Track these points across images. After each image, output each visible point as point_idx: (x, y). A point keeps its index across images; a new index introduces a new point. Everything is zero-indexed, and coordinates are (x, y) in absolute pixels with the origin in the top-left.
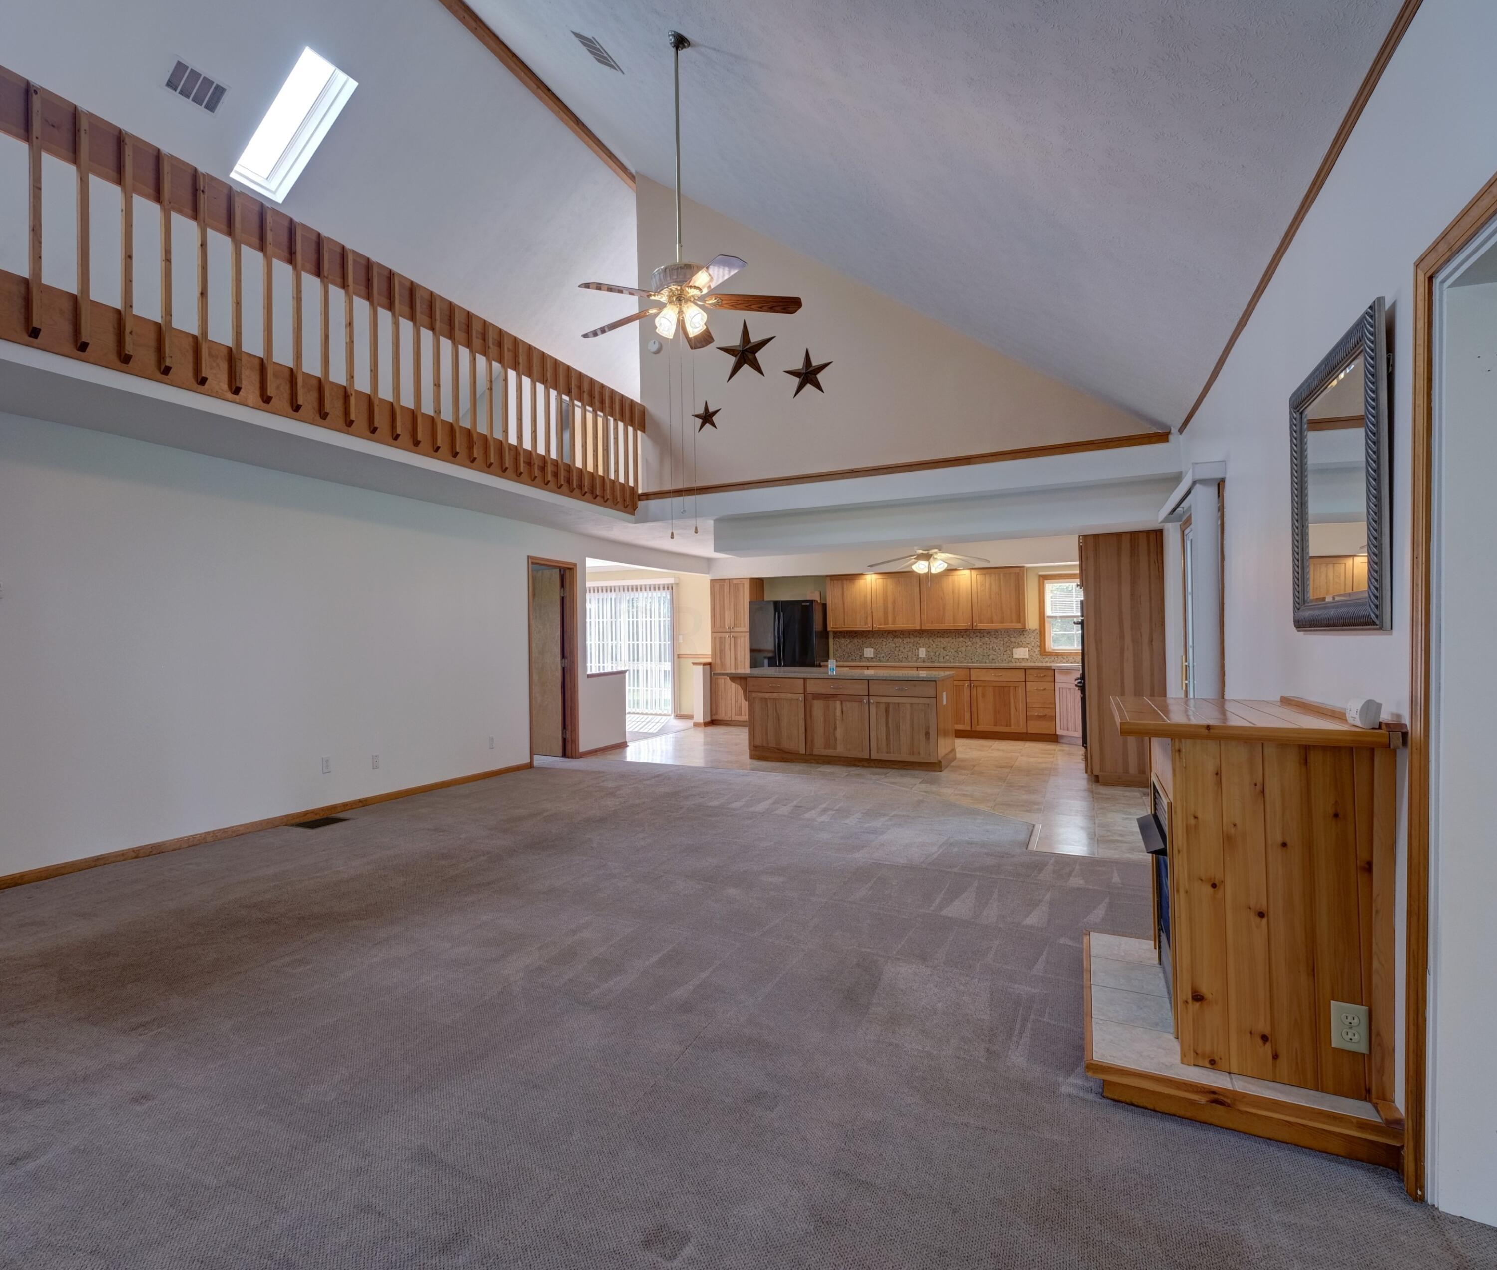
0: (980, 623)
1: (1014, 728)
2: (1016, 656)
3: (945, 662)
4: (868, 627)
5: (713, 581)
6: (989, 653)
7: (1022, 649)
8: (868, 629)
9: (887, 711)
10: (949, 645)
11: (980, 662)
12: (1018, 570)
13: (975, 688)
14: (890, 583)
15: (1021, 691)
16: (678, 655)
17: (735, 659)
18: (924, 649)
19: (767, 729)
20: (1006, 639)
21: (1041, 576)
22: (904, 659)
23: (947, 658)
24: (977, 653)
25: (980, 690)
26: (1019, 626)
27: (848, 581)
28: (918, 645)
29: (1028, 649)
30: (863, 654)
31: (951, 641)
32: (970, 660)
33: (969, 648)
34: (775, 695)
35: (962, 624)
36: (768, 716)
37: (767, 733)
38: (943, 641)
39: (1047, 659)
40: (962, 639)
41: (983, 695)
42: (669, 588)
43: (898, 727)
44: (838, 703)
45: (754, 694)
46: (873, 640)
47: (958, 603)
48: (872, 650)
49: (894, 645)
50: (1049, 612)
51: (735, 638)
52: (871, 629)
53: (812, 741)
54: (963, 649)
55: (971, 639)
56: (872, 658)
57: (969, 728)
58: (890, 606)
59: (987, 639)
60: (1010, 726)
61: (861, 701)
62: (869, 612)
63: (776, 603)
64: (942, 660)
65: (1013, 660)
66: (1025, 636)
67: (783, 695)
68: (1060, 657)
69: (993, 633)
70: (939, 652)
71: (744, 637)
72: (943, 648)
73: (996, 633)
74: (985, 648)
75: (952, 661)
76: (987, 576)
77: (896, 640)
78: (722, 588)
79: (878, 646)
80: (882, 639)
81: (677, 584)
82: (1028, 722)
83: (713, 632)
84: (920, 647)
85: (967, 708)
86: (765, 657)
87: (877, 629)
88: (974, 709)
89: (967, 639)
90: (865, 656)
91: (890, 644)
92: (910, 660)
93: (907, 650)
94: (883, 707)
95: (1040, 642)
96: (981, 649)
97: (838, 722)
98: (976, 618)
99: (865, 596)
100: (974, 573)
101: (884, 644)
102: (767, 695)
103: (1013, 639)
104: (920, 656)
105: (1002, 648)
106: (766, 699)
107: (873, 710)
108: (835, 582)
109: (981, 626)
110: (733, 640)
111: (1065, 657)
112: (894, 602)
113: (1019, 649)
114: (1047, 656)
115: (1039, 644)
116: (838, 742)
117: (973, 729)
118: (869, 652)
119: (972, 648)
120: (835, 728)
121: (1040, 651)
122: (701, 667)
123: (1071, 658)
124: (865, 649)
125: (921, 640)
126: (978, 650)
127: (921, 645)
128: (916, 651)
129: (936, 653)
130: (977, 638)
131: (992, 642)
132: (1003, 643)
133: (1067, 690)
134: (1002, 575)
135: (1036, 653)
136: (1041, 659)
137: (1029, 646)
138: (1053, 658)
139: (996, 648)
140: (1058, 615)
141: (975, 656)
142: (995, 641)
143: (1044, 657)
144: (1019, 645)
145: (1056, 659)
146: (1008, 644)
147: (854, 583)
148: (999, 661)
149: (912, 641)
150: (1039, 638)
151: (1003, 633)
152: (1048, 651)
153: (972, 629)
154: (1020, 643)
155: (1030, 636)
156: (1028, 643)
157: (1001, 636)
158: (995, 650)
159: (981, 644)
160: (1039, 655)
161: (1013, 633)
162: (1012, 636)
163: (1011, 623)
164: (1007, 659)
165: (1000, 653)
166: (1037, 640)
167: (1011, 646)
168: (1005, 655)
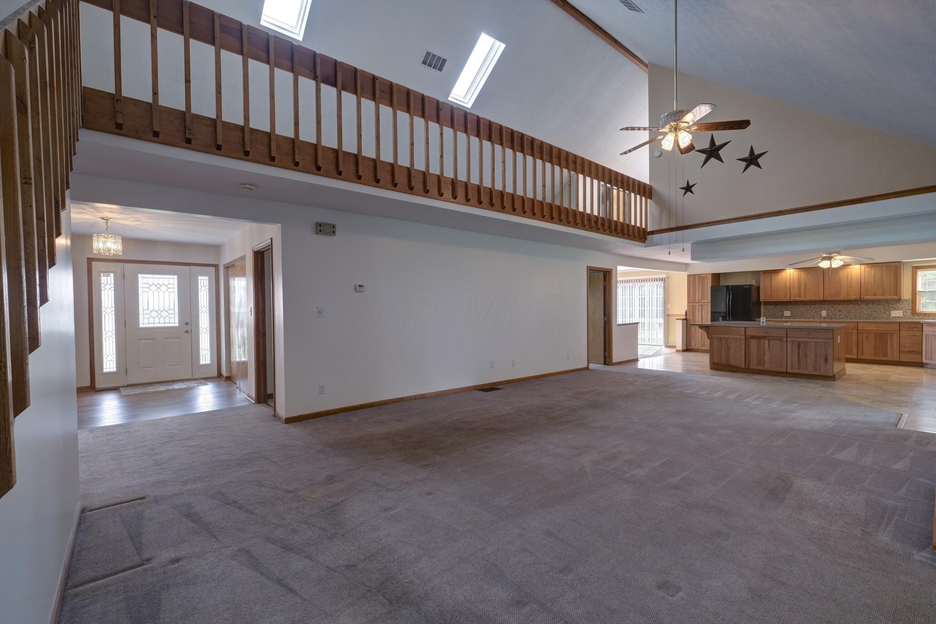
1: (889, 358)
2: (892, 315)
3: (840, 319)
4: (788, 299)
5: (689, 276)
6: (872, 314)
7: (898, 311)
8: (787, 300)
9: (799, 346)
10: (843, 309)
11: (866, 319)
13: (861, 334)
14: (803, 274)
15: (896, 337)
16: (667, 315)
17: (702, 317)
18: (825, 312)
19: (721, 355)
20: (886, 305)
21: (914, 267)
22: (811, 318)
23: (842, 316)
25: (864, 335)
26: (896, 297)
27: (774, 274)
28: (821, 309)
29: (902, 311)
30: (783, 314)
31: (845, 307)
32: (858, 318)
33: (858, 310)
34: (726, 336)
35: (853, 297)
36: (722, 347)
37: (721, 357)
38: (839, 307)
39: (917, 317)
40: (852, 305)
41: (867, 338)
42: (663, 280)
43: (806, 356)
44: (767, 341)
45: (713, 336)
46: (790, 306)
47: (851, 285)
48: (790, 312)
49: (805, 309)
50: (919, 288)
51: (702, 305)
52: (789, 300)
53: (749, 362)
54: (853, 311)
55: (859, 305)
56: (789, 316)
57: (856, 357)
58: (802, 286)
59: (871, 305)
60: (887, 357)
61: (782, 340)
62: (788, 290)
63: (727, 287)
64: (838, 318)
65: (890, 318)
66: (901, 303)
67: (731, 336)
68: (927, 316)
69: (876, 302)
70: (836, 313)
71: (707, 305)
72: (839, 311)
73: (878, 302)
74: (869, 311)
75: (845, 318)
76: (873, 268)
77: (806, 306)
78: (694, 279)
79: (793, 310)
80: (796, 306)
81: (667, 278)
82: (900, 355)
83: (688, 303)
84: (823, 310)
85: (854, 345)
86: (720, 316)
87: (793, 300)
88: (860, 346)
89: (857, 305)
90: (785, 315)
91: (801, 308)
92: (815, 317)
93: (813, 312)
94: (796, 345)
96: (867, 311)
97: (766, 351)
98: (863, 292)
99: (786, 282)
100: (863, 267)
101: (798, 308)
102: (721, 336)
103: (891, 306)
104: (822, 315)
105: (882, 311)
106: (721, 338)
107: (790, 345)
108: (766, 274)
109: (867, 297)
110: (700, 307)
112: (806, 285)
113: (895, 311)
114: (917, 315)
115: (911, 308)
116: (766, 362)
117: (859, 358)
118: (787, 313)
119: (860, 310)
120: (764, 355)
121: (912, 312)
122: (681, 321)
124: (785, 311)
125: (824, 306)
126: (864, 312)
127: (823, 309)
128: (820, 312)
129: (834, 314)
130: (864, 305)
131: (875, 307)
132: (883, 307)
133: (933, 336)
134: (884, 268)
135: (909, 313)
136: (912, 317)
137: (903, 309)
138: (922, 317)
139: (878, 311)
140: (927, 290)
141: (862, 315)
142: (877, 306)
143: (915, 316)
144: (895, 309)
145: (924, 317)
146: (887, 308)
147: (778, 275)
148: (880, 318)
149: (817, 307)
150: (911, 304)
151: (884, 301)
152: (918, 312)
153: (860, 300)
154: (896, 307)
155: (904, 303)
156: (903, 307)
157: (881, 304)
158: (876, 312)
159: (866, 308)
160: (911, 315)
161: (891, 302)
162: (890, 304)
163: (890, 296)
164: (886, 317)
165: (880, 313)
166: (910, 306)
167: (889, 310)
168: (884, 315)
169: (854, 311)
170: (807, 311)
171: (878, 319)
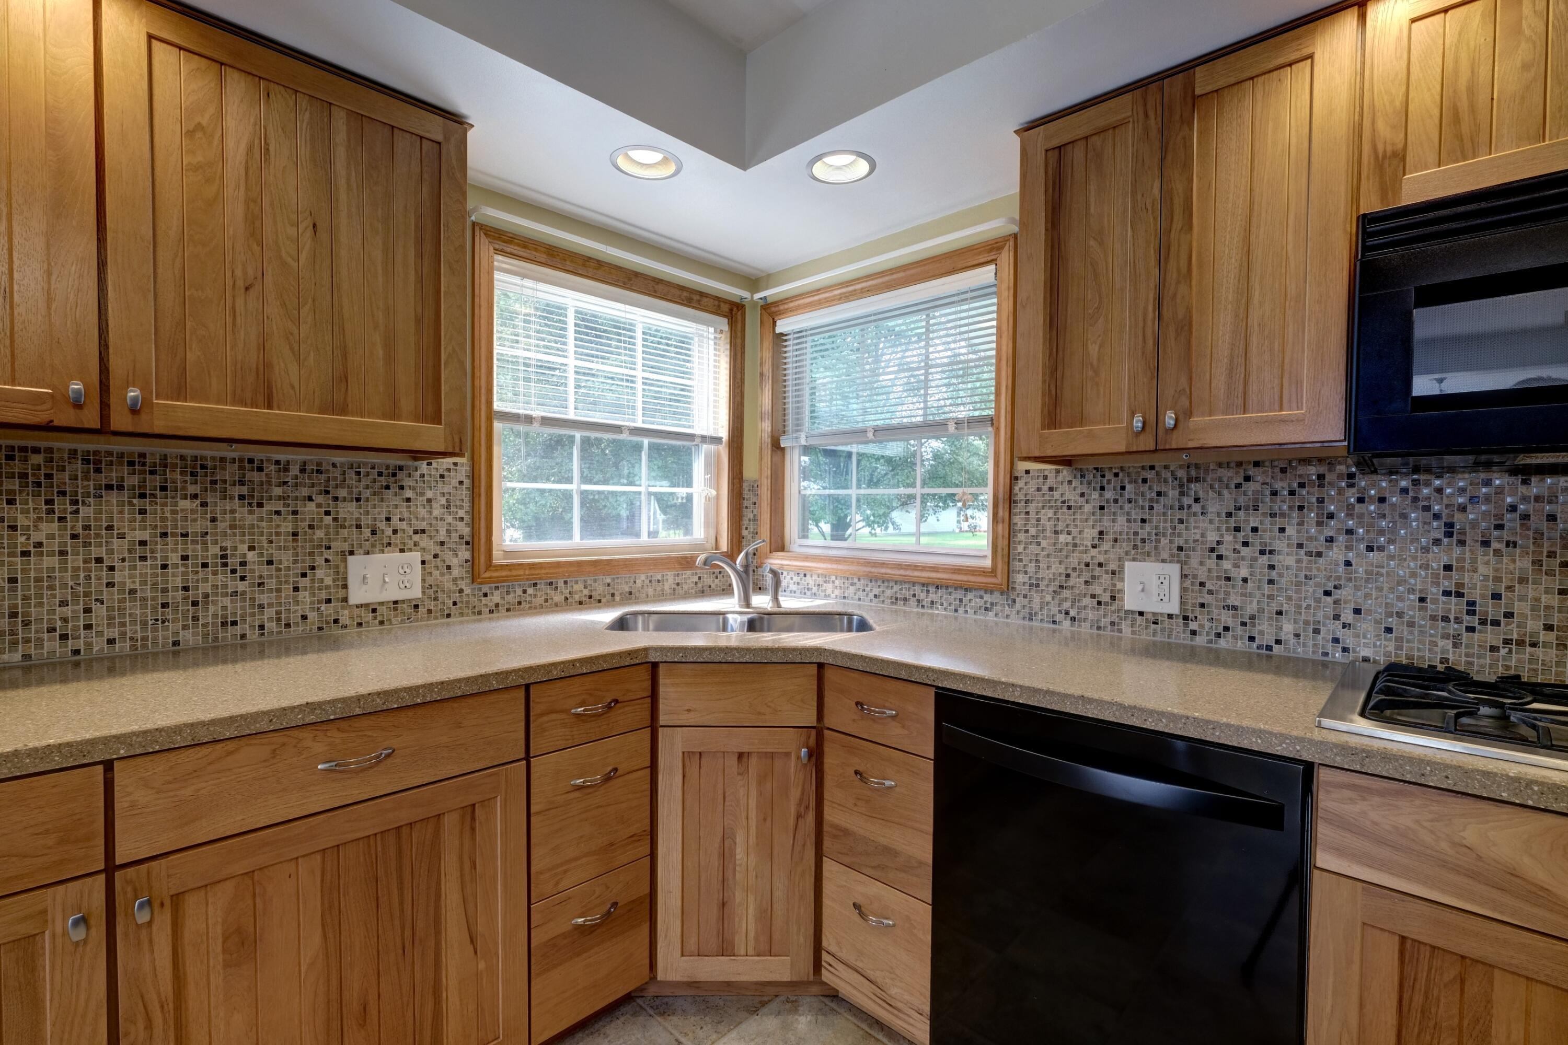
2: (357, 595)
7: (391, 557)
12: (434, 127)
13: (159, 915)
20: (311, 506)
21: (480, 228)
29: (416, 556)
32: (51, 645)
33: (50, 561)
39: (493, 597)
41: (245, 942)
55: (62, 505)
59: (185, 504)
65: (344, 618)
66: (409, 493)
69: (230, 473)
73: (256, 476)
74: (174, 558)
82: (536, 985)
89: (38, 504)
95: (473, 525)
96: (143, 567)
98: (133, 353)
103: (348, 510)
105: (286, 559)
111: (561, 584)
113: (377, 557)
114: (497, 584)
115: (466, 531)
121: (472, 562)
123: (578, 587)
126: (118, 577)
130: (113, 497)
131: (222, 526)
132: (287, 527)
134: (338, 115)
135: (455, 572)
136: (474, 601)
137: (424, 541)
138: (519, 591)
139: (251, 556)
140: (536, 410)
141: (100, 611)
142: (246, 516)
143: (485, 588)
144: (378, 541)
145: (530, 591)
146: (320, 534)
148: (271, 626)
150: (467, 505)
151: (295, 470)
152: (503, 567)
153: (104, 430)
154: (382, 525)
155: (429, 494)
156: (424, 525)
157: (278, 491)
158: (240, 571)
159: (146, 535)
160: (467, 591)
161: (351, 474)
162: (342, 493)
163: (394, 416)
164: (312, 616)
165: (272, 583)
166: (461, 513)
167: (337, 545)
168: (301, 594)
171: (253, 636)
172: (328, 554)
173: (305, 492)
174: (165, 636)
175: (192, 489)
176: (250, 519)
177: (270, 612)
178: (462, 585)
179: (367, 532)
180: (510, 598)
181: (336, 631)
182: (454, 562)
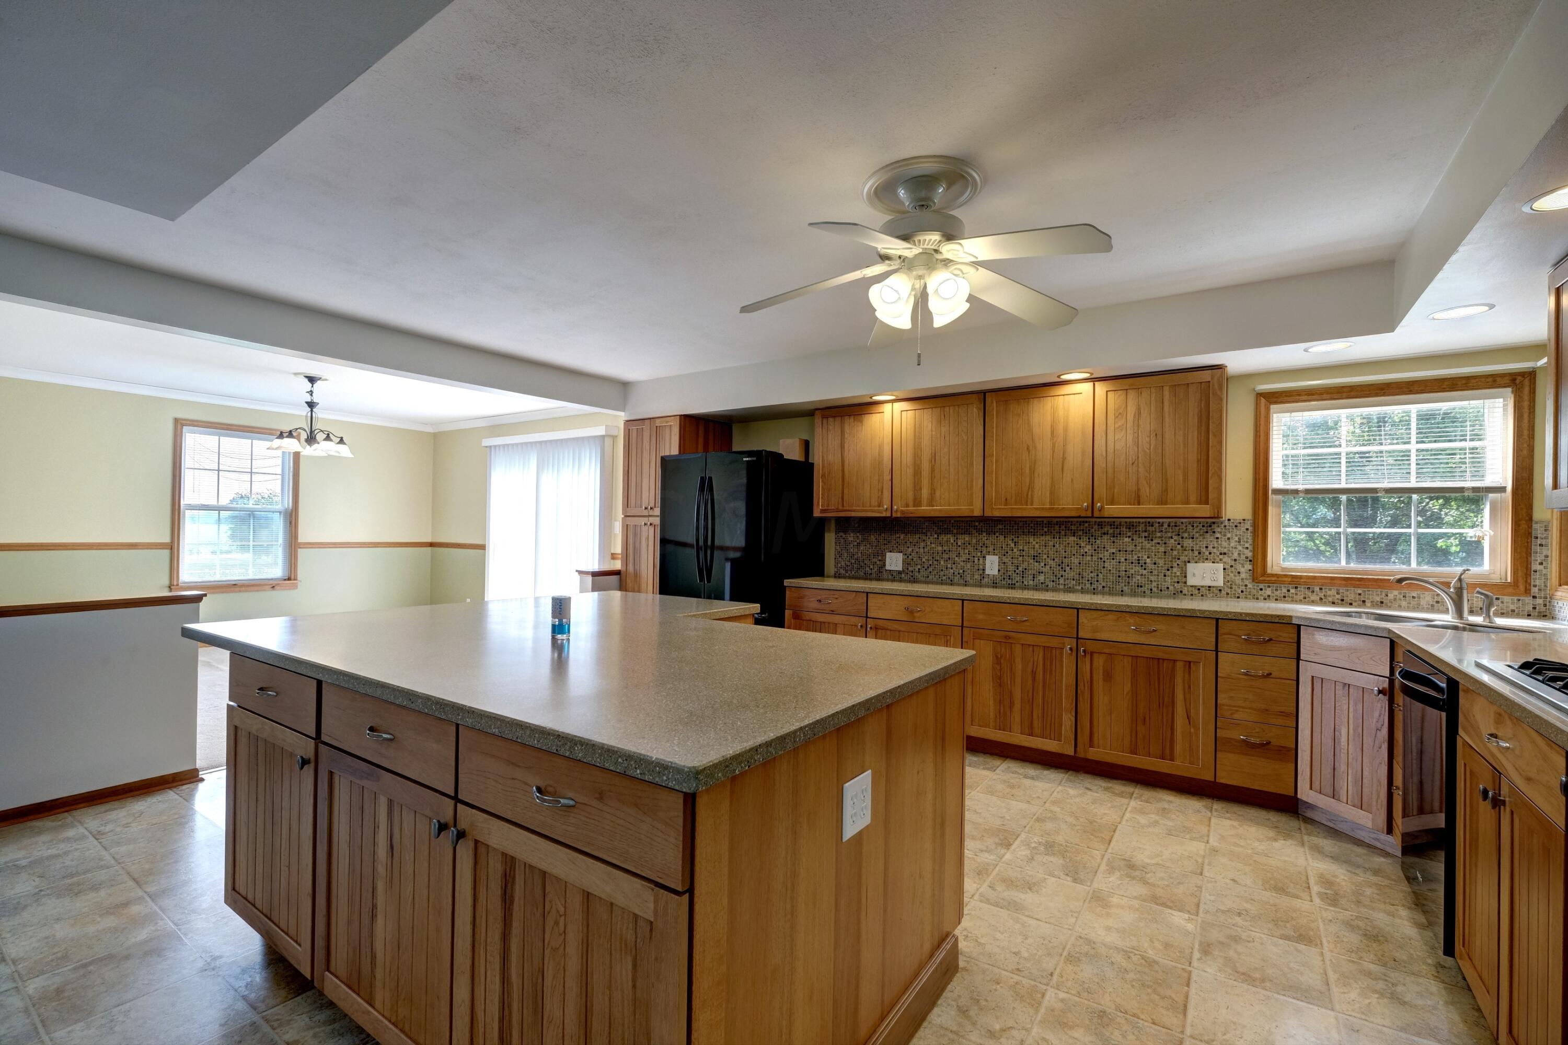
0: (1112, 503)
1: (1179, 767)
2: (1191, 581)
3: (1036, 588)
4: (885, 510)
5: (627, 425)
6: (1132, 571)
7: (1208, 565)
8: (884, 515)
10: (1045, 551)
11: (1111, 593)
12: (1206, 376)
13: (1088, 657)
14: (929, 417)
15: (1203, 674)
16: (612, 555)
18: (995, 559)
20: (1172, 541)
21: (1260, 395)
22: (956, 580)
23: (1041, 578)
24: (1103, 571)
25: (1099, 661)
26: (1205, 511)
27: (852, 419)
28: (984, 548)
29: (1221, 566)
30: (885, 565)
31: (1051, 543)
32: (1088, 585)
33: (1089, 558)
35: (1071, 506)
38: (1035, 543)
39: (1268, 592)
40: (1072, 539)
41: (1108, 676)
42: (600, 440)
46: (902, 536)
47: (1064, 459)
48: (900, 556)
49: (940, 548)
50: (1277, 481)
52: (888, 514)
54: (1075, 560)
55: (1090, 538)
56: (899, 572)
57: (1070, 751)
58: (926, 466)
59: (1127, 540)
60: (1172, 759)
62: (887, 477)
64: (1031, 582)
65: (1185, 591)
66: (1218, 534)
68: (1302, 588)
69: (1141, 527)
70: (1025, 565)
72: (1035, 557)
73: (1150, 529)
74: (1123, 560)
75: (1051, 584)
76: (1132, 394)
77: (944, 538)
78: (640, 432)
79: (910, 549)
80: (918, 536)
81: (605, 433)
82: (1219, 755)
83: (625, 516)
84: (989, 553)
85: (1067, 702)
87: (899, 515)
88: (1084, 706)
89: (1086, 539)
90: (888, 567)
91: (931, 544)
92: (968, 579)
93: (964, 558)
94: (495, 867)
95: (1254, 551)
96: (1114, 562)
98: (1101, 491)
99: (881, 447)
100: (1101, 388)
101: (922, 544)
103: (1188, 543)
104: (987, 572)
105: (1161, 562)
108: (831, 420)
109: (1112, 510)
111: (1317, 589)
112: (933, 458)
113: (1201, 565)
114: (1269, 583)
115: (1250, 554)
117: (1081, 754)
118: (894, 561)
119: (1095, 558)
121: (1253, 571)
124: (888, 555)
125: (992, 538)
126: (1106, 565)
127: (991, 549)
128: (981, 559)
129: (1020, 569)
130: (1105, 537)
131: (1139, 548)
132: (1162, 549)
133: (1339, 687)
134: (1166, 389)
135: (1243, 575)
136: (1254, 592)
137: (1225, 559)
138: (1284, 590)
139: (1148, 560)
140: (1301, 487)
141: (1101, 576)
142: (1147, 545)
143: (1261, 586)
144: (1201, 557)
145: (1293, 591)
146: (1175, 553)
147: (861, 422)
148: (1155, 590)
149: (974, 541)
150: (1250, 541)
151: (1166, 526)
152: (1273, 575)
153: (1093, 517)
154: (1204, 550)
155: (1229, 535)
156: (1225, 551)
157: (1159, 534)
158: (1144, 566)
159: (1114, 551)
160: (1250, 586)
161: (1190, 527)
162: (1186, 535)
163: (1188, 503)
164: (1171, 588)
165: (1155, 572)
166: (1247, 545)
167: (1183, 558)
168: (1167, 578)
169: (1077, 561)
170: (945, 556)
171: (1148, 592)
172: (1178, 562)
173: (1169, 534)
174: (1119, 588)
175: (1129, 534)
176: (1148, 546)
177: (1154, 584)
178: (1247, 582)
179: (1196, 553)
180: (1278, 593)
181: (1181, 596)
182: (1242, 570)
